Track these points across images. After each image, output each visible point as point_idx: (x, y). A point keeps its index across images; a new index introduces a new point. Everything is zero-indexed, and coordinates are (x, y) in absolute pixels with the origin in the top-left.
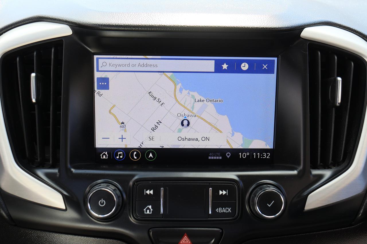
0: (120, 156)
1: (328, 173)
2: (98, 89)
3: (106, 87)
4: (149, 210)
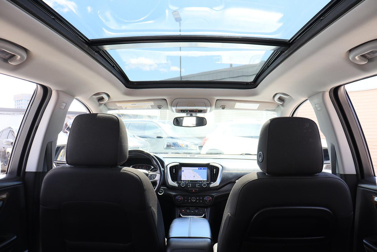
0: (185, 181)
1: (213, 183)
2: (182, 172)
4: (189, 186)
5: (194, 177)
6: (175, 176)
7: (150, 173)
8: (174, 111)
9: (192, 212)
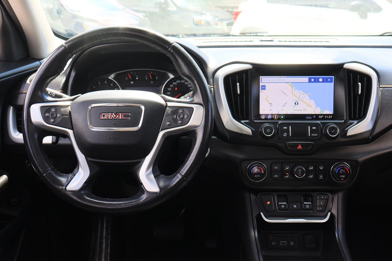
0: (270, 117)
1: (356, 122)
2: (261, 90)
3: (265, 89)
4: (285, 135)
5: (296, 103)
6: (242, 103)
7: (169, 104)
9: (295, 206)
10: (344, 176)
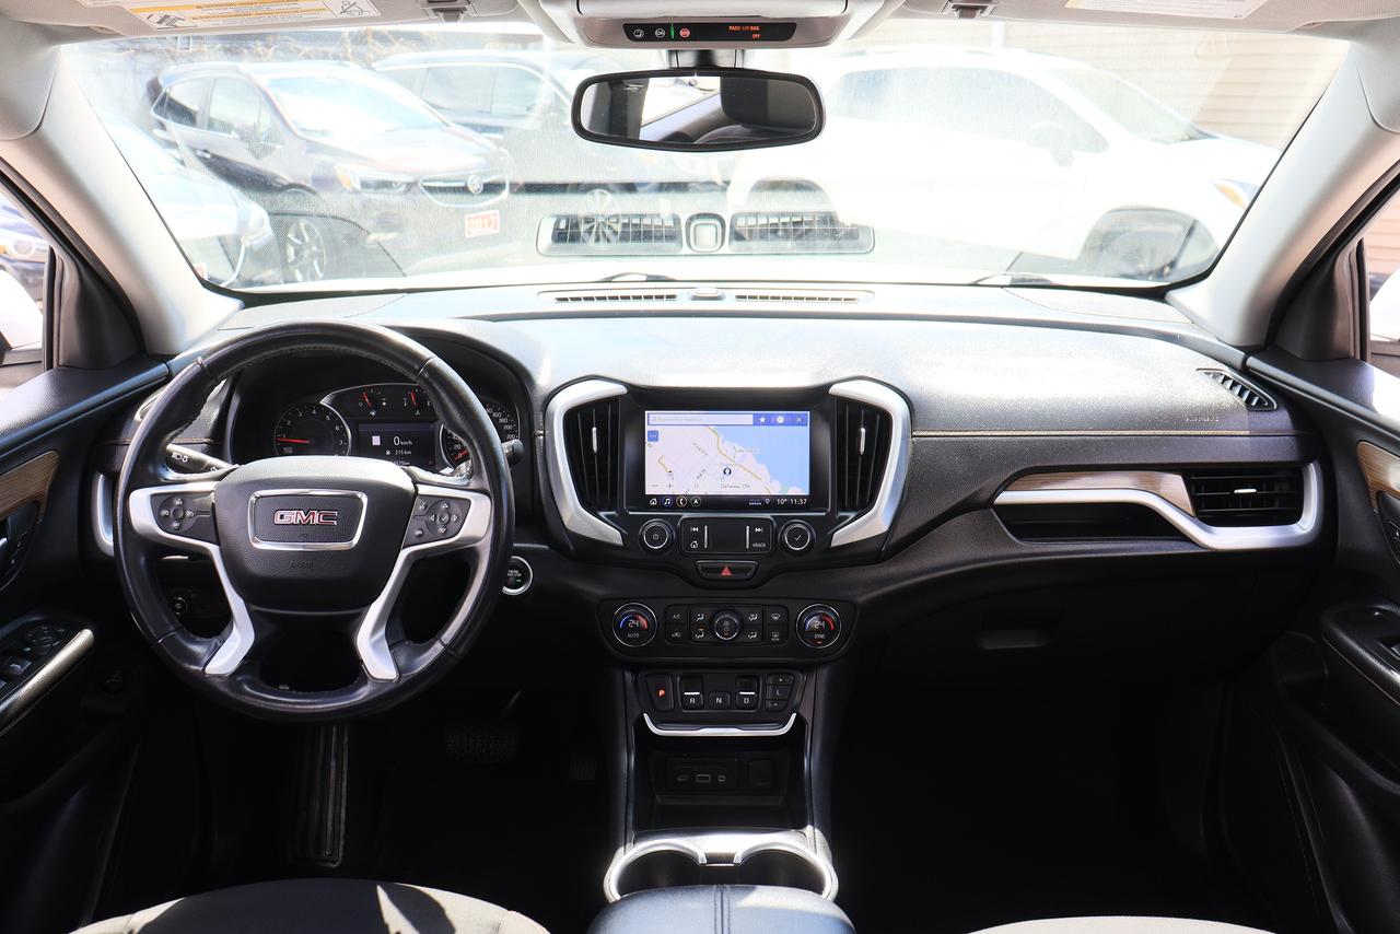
0: (668, 502)
1: (852, 515)
2: (648, 441)
3: (656, 439)
4: (694, 545)
5: (727, 472)
6: (603, 469)
7: (423, 490)
8: (571, 32)
9: (719, 700)
10: (822, 636)
